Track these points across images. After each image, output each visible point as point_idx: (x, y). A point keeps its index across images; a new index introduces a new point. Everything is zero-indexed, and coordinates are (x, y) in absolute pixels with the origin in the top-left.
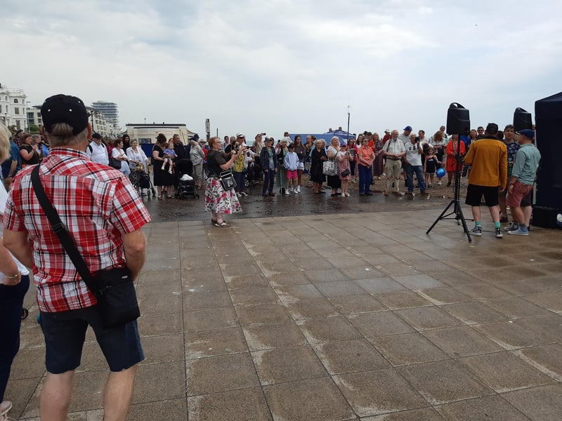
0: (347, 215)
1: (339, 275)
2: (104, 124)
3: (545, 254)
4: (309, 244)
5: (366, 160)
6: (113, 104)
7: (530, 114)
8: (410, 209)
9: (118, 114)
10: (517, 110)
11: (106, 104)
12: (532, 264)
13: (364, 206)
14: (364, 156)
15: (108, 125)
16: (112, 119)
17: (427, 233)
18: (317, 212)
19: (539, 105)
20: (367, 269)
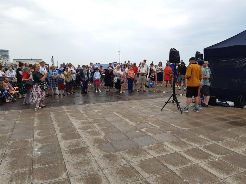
0: (123, 102)
1: (123, 136)
2: (2, 60)
3: (217, 119)
4: (106, 118)
5: (131, 75)
6: (7, 50)
7: (202, 54)
8: (151, 98)
9: (10, 55)
10: (197, 52)
11: (3, 50)
12: (213, 124)
13: (130, 97)
14: (130, 74)
15: (4, 60)
16: (6, 57)
17: (162, 110)
18: (109, 101)
19: (205, 50)
20: (137, 132)
